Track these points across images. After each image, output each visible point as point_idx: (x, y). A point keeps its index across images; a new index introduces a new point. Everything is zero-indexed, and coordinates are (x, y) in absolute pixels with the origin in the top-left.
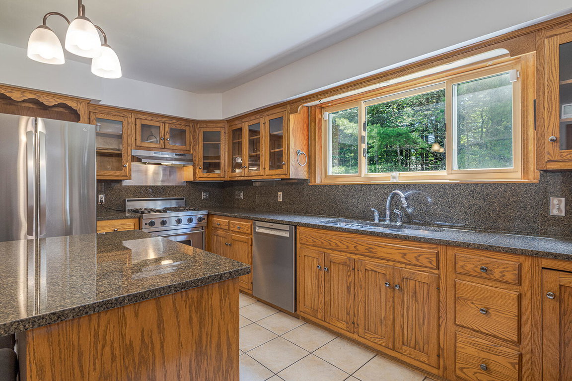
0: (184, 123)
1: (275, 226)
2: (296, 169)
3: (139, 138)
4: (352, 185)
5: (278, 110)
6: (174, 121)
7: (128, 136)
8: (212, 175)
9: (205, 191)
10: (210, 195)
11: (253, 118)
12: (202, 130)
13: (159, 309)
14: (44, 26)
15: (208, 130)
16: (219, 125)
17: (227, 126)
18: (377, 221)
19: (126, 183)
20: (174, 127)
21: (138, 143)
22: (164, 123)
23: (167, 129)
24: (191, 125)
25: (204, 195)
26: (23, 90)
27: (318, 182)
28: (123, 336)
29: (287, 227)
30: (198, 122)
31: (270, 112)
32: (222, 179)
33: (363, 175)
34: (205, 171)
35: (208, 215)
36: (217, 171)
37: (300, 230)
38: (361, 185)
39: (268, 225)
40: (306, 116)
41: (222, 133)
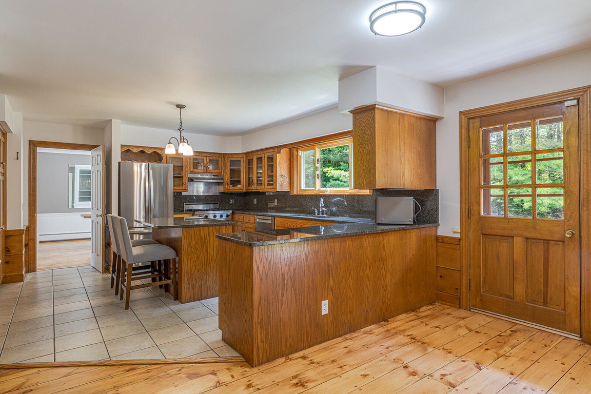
0: (218, 156)
1: (265, 218)
2: (281, 186)
3: (192, 167)
4: (309, 195)
5: (271, 150)
6: (212, 155)
7: (186, 166)
8: (235, 188)
9: (232, 199)
10: (235, 201)
11: (259, 153)
12: (229, 159)
13: (209, 229)
14: (170, 143)
15: (233, 159)
16: (240, 156)
17: (244, 156)
18: (316, 215)
19: (184, 193)
20: (212, 158)
21: (192, 170)
22: (206, 157)
23: (208, 160)
24: (222, 157)
25: (231, 201)
26: (138, 147)
27: (295, 193)
28: (200, 234)
29: (270, 218)
30: (226, 154)
31: (268, 151)
32: (241, 191)
33: (317, 189)
34: (232, 186)
35: (233, 213)
36: (239, 186)
37: (276, 219)
38: (313, 195)
39: (262, 217)
40: (288, 153)
41: (242, 161)
